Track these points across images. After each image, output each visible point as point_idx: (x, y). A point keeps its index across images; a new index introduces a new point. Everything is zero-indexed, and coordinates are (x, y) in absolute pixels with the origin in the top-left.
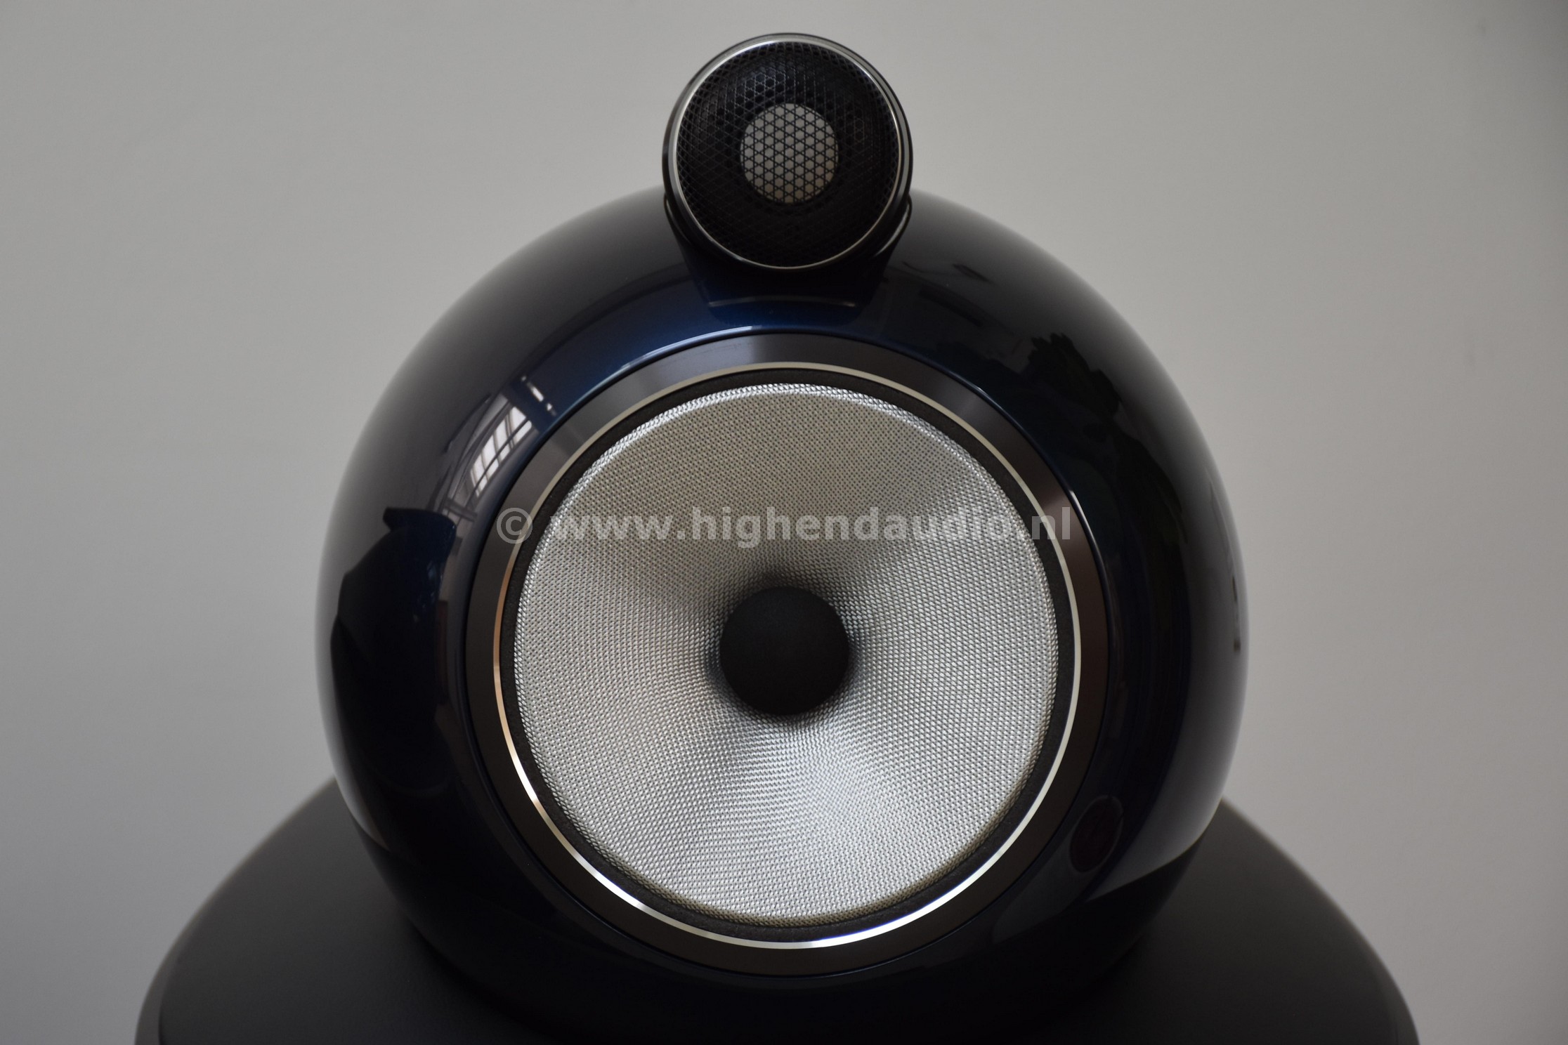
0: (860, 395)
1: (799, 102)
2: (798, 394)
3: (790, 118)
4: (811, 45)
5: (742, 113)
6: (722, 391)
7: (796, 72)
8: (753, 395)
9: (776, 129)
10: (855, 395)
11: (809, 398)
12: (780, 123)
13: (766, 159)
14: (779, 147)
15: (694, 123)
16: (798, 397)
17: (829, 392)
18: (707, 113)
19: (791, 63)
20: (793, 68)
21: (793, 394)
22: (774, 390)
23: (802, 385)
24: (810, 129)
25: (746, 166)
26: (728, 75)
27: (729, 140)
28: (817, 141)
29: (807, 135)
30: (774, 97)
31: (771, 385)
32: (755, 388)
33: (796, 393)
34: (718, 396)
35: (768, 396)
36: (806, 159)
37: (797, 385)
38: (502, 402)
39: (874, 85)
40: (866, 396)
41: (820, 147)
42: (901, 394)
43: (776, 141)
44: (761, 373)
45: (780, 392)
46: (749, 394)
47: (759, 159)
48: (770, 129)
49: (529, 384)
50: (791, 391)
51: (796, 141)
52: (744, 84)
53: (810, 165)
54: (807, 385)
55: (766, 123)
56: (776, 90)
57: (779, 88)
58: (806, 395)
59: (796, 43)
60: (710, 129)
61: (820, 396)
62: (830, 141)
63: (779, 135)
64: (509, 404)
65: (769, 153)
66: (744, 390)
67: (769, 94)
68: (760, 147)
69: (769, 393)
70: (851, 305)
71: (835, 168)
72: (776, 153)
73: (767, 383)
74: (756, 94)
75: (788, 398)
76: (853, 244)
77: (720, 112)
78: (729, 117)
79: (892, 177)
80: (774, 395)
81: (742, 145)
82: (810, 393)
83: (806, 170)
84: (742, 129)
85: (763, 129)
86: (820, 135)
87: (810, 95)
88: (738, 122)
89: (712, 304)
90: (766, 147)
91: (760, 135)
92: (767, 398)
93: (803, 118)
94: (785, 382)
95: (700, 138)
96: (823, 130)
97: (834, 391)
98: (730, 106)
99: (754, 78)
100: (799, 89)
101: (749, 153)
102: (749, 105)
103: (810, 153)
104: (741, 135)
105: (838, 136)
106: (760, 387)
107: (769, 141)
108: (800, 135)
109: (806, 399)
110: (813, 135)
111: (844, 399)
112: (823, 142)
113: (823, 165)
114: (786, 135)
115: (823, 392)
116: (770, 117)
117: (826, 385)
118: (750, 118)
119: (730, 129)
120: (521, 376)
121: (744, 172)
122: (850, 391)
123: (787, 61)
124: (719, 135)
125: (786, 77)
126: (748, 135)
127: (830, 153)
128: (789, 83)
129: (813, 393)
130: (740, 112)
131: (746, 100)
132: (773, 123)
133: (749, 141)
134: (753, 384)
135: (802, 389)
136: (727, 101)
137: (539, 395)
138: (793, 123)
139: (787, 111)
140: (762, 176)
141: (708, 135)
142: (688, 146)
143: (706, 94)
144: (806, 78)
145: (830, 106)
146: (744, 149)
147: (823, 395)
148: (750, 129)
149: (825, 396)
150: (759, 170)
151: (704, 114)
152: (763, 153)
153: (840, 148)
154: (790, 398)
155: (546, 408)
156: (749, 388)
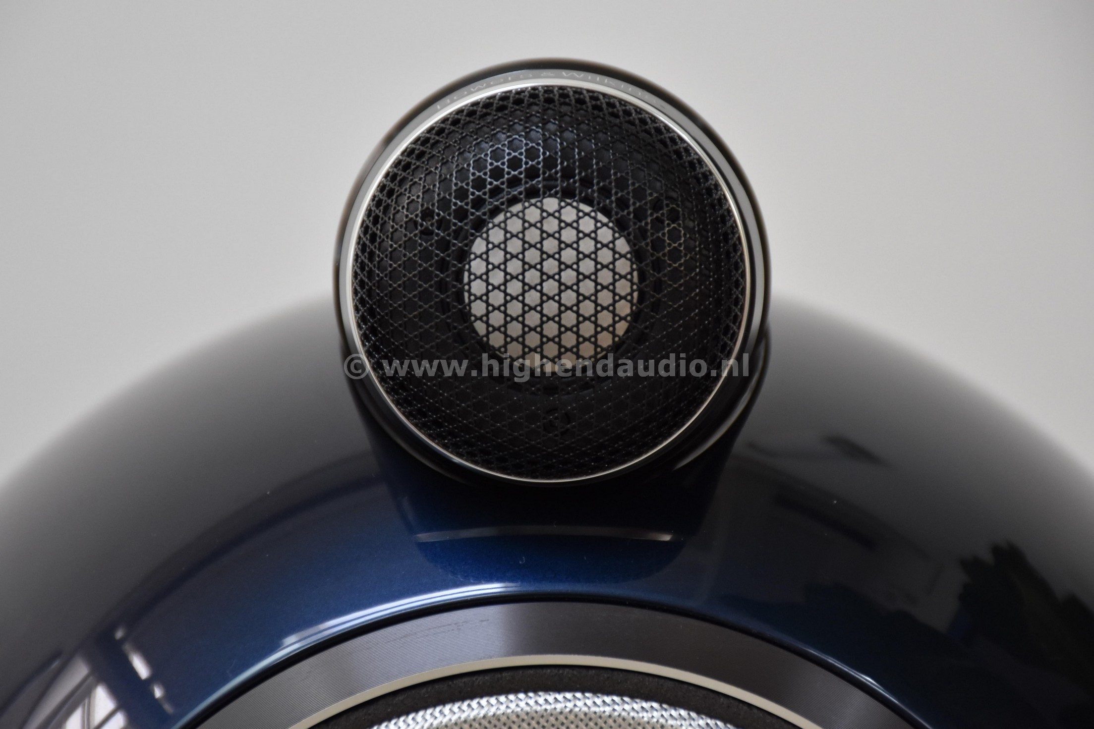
0: (683, 713)
1: (567, 194)
2: (571, 711)
3: (551, 225)
4: (588, 91)
5: (466, 217)
6: (435, 706)
7: (561, 144)
8: (491, 714)
9: (527, 245)
10: (673, 712)
11: (590, 719)
12: (533, 235)
13: (509, 299)
14: (532, 277)
15: (381, 231)
16: (572, 717)
17: (627, 707)
18: (403, 216)
19: (552, 127)
20: (555, 135)
21: (561, 713)
22: (527, 704)
23: (578, 695)
24: (587, 246)
25: (473, 311)
26: (441, 147)
27: (443, 265)
28: (599, 266)
29: (581, 256)
30: (522, 189)
31: (521, 696)
32: (493, 700)
33: (568, 710)
34: (428, 717)
35: (518, 716)
36: (581, 298)
37: (569, 695)
38: (80, 671)
39: (700, 161)
40: (693, 715)
41: (605, 277)
42: (755, 711)
43: (527, 266)
44: (505, 674)
45: (538, 708)
46: (483, 713)
47: (497, 298)
48: (515, 246)
49: (127, 647)
50: (559, 706)
51: (563, 266)
52: (469, 165)
53: (587, 308)
54: (587, 695)
55: (509, 235)
56: (526, 177)
57: (532, 173)
58: (586, 714)
59: (561, 88)
60: (409, 244)
61: (610, 716)
62: (623, 266)
63: (532, 256)
64: (91, 678)
65: (515, 288)
66: (474, 703)
67: (514, 182)
68: (497, 278)
69: (519, 709)
70: (667, 538)
71: (632, 313)
72: (527, 287)
73: (516, 691)
74: (491, 183)
75: (552, 719)
76: (666, 439)
77: (427, 214)
78: (442, 224)
79: (734, 323)
80: (527, 714)
81: (466, 274)
82: (594, 709)
83: (581, 318)
84: (466, 245)
85: (502, 246)
86: (605, 256)
87: (586, 182)
88: (457, 233)
89: (424, 537)
90: (509, 277)
91: (497, 257)
92: (515, 719)
93: (573, 225)
94: (548, 688)
95: (391, 259)
96: (610, 246)
97: (636, 706)
98: (444, 204)
99: (486, 155)
100: (567, 174)
101: (478, 287)
102: (478, 203)
103: (587, 287)
104: (464, 255)
105: (637, 255)
106: (502, 698)
107: (514, 267)
108: (569, 255)
109: (586, 720)
110: (593, 256)
111: (655, 720)
112: (610, 267)
113: (611, 308)
114: (545, 256)
115: (616, 707)
116: (515, 225)
117: (621, 694)
118: (480, 225)
119: (444, 245)
120: (112, 628)
121: (472, 323)
122: (665, 706)
123: (545, 123)
124: (426, 255)
125: (544, 153)
126: (476, 257)
127: (623, 287)
128: (550, 163)
129: (597, 709)
130: (461, 214)
131: (473, 194)
132: (520, 235)
133: (478, 266)
134: (490, 694)
135: (579, 704)
136: (439, 195)
137: (142, 669)
138: (556, 236)
139: (545, 214)
140: (503, 329)
141: (405, 255)
142: (370, 272)
143: (403, 181)
144: (579, 154)
145: (622, 203)
146: (470, 281)
147: (616, 714)
148: (479, 246)
149: (619, 715)
150: (497, 319)
151: (398, 216)
152: (502, 287)
153: (642, 277)
154: (557, 719)
155: (152, 694)
156: (484, 701)
